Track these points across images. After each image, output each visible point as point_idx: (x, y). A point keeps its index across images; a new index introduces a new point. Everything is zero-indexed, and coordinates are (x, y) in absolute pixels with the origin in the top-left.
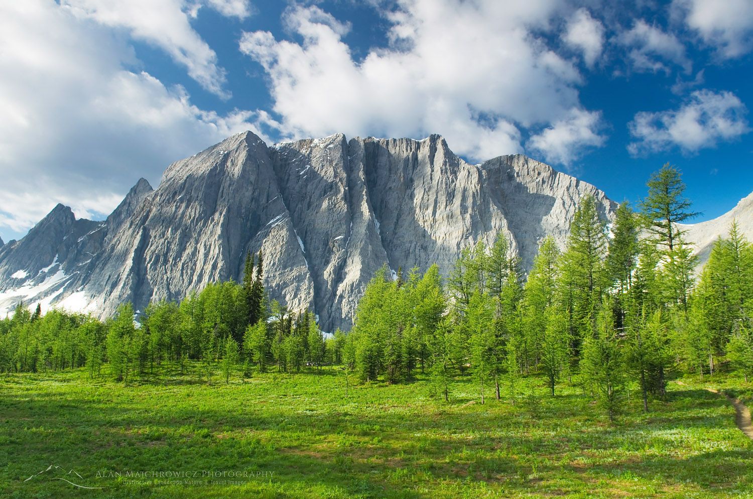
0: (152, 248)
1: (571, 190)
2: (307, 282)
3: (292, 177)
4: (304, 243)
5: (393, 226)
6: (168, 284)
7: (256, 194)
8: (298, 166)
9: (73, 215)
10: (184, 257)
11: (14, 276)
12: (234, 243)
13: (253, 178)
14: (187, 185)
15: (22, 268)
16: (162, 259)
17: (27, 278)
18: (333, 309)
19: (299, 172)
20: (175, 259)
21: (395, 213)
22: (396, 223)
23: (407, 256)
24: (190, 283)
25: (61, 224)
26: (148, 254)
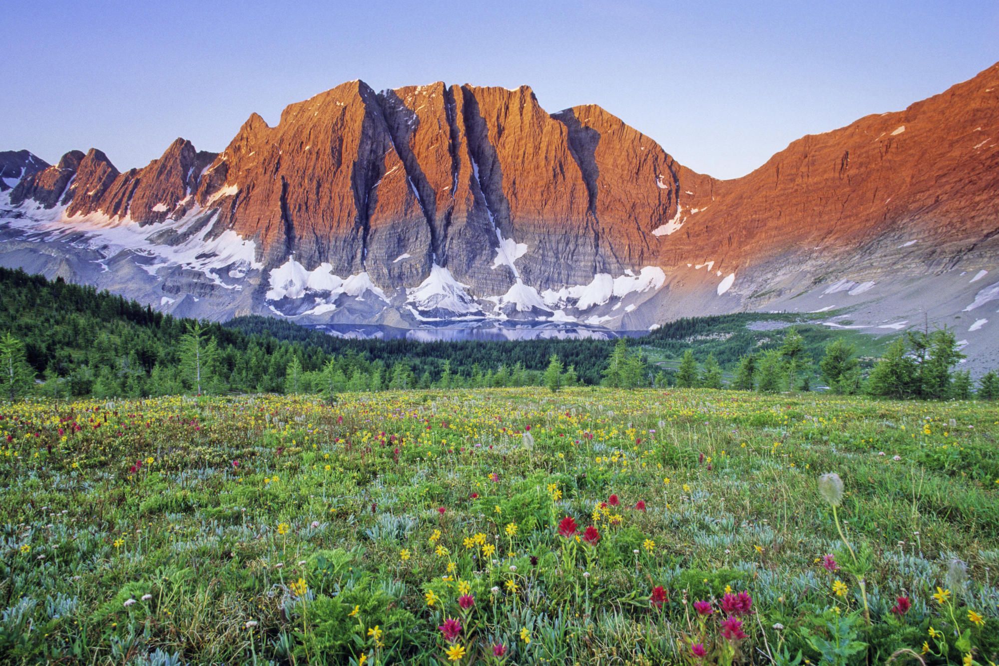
0: (295, 197)
1: (635, 143)
2: (424, 227)
3: (402, 127)
4: (418, 190)
5: (489, 172)
6: (314, 229)
7: (374, 146)
8: (406, 115)
9: (193, 148)
10: (322, 206)
11: (155, 209)
12: (361, 193)
13: (370, 133)
14: (312, 137)
15: (160, 201)
16: (304, 207)
17: (169, 210)
18: (447, 248)
19: (407, 121)
20: (315, 207)
21: (491, 160)
22: (492, 170)
23: (501, 201)
24: (331, 228)
25: (184, 157)
26: (291, 202)
